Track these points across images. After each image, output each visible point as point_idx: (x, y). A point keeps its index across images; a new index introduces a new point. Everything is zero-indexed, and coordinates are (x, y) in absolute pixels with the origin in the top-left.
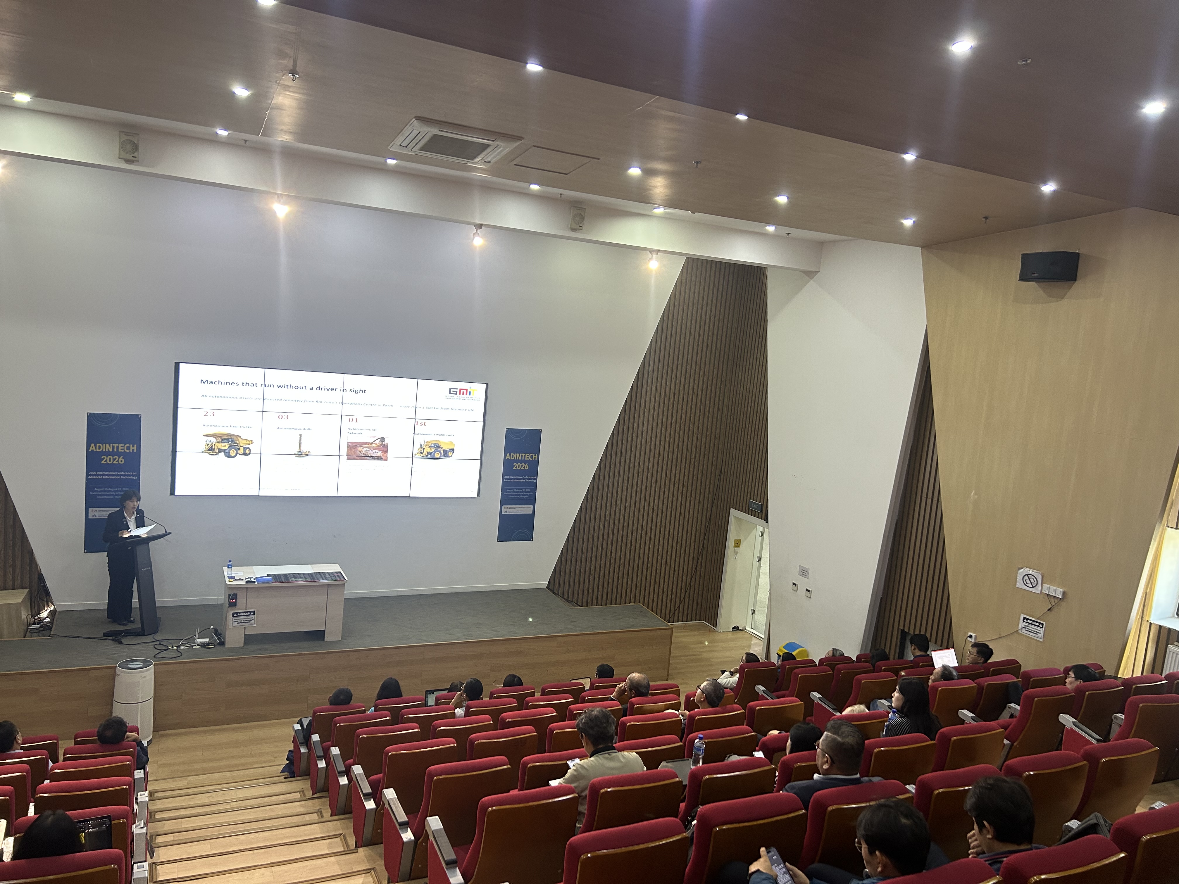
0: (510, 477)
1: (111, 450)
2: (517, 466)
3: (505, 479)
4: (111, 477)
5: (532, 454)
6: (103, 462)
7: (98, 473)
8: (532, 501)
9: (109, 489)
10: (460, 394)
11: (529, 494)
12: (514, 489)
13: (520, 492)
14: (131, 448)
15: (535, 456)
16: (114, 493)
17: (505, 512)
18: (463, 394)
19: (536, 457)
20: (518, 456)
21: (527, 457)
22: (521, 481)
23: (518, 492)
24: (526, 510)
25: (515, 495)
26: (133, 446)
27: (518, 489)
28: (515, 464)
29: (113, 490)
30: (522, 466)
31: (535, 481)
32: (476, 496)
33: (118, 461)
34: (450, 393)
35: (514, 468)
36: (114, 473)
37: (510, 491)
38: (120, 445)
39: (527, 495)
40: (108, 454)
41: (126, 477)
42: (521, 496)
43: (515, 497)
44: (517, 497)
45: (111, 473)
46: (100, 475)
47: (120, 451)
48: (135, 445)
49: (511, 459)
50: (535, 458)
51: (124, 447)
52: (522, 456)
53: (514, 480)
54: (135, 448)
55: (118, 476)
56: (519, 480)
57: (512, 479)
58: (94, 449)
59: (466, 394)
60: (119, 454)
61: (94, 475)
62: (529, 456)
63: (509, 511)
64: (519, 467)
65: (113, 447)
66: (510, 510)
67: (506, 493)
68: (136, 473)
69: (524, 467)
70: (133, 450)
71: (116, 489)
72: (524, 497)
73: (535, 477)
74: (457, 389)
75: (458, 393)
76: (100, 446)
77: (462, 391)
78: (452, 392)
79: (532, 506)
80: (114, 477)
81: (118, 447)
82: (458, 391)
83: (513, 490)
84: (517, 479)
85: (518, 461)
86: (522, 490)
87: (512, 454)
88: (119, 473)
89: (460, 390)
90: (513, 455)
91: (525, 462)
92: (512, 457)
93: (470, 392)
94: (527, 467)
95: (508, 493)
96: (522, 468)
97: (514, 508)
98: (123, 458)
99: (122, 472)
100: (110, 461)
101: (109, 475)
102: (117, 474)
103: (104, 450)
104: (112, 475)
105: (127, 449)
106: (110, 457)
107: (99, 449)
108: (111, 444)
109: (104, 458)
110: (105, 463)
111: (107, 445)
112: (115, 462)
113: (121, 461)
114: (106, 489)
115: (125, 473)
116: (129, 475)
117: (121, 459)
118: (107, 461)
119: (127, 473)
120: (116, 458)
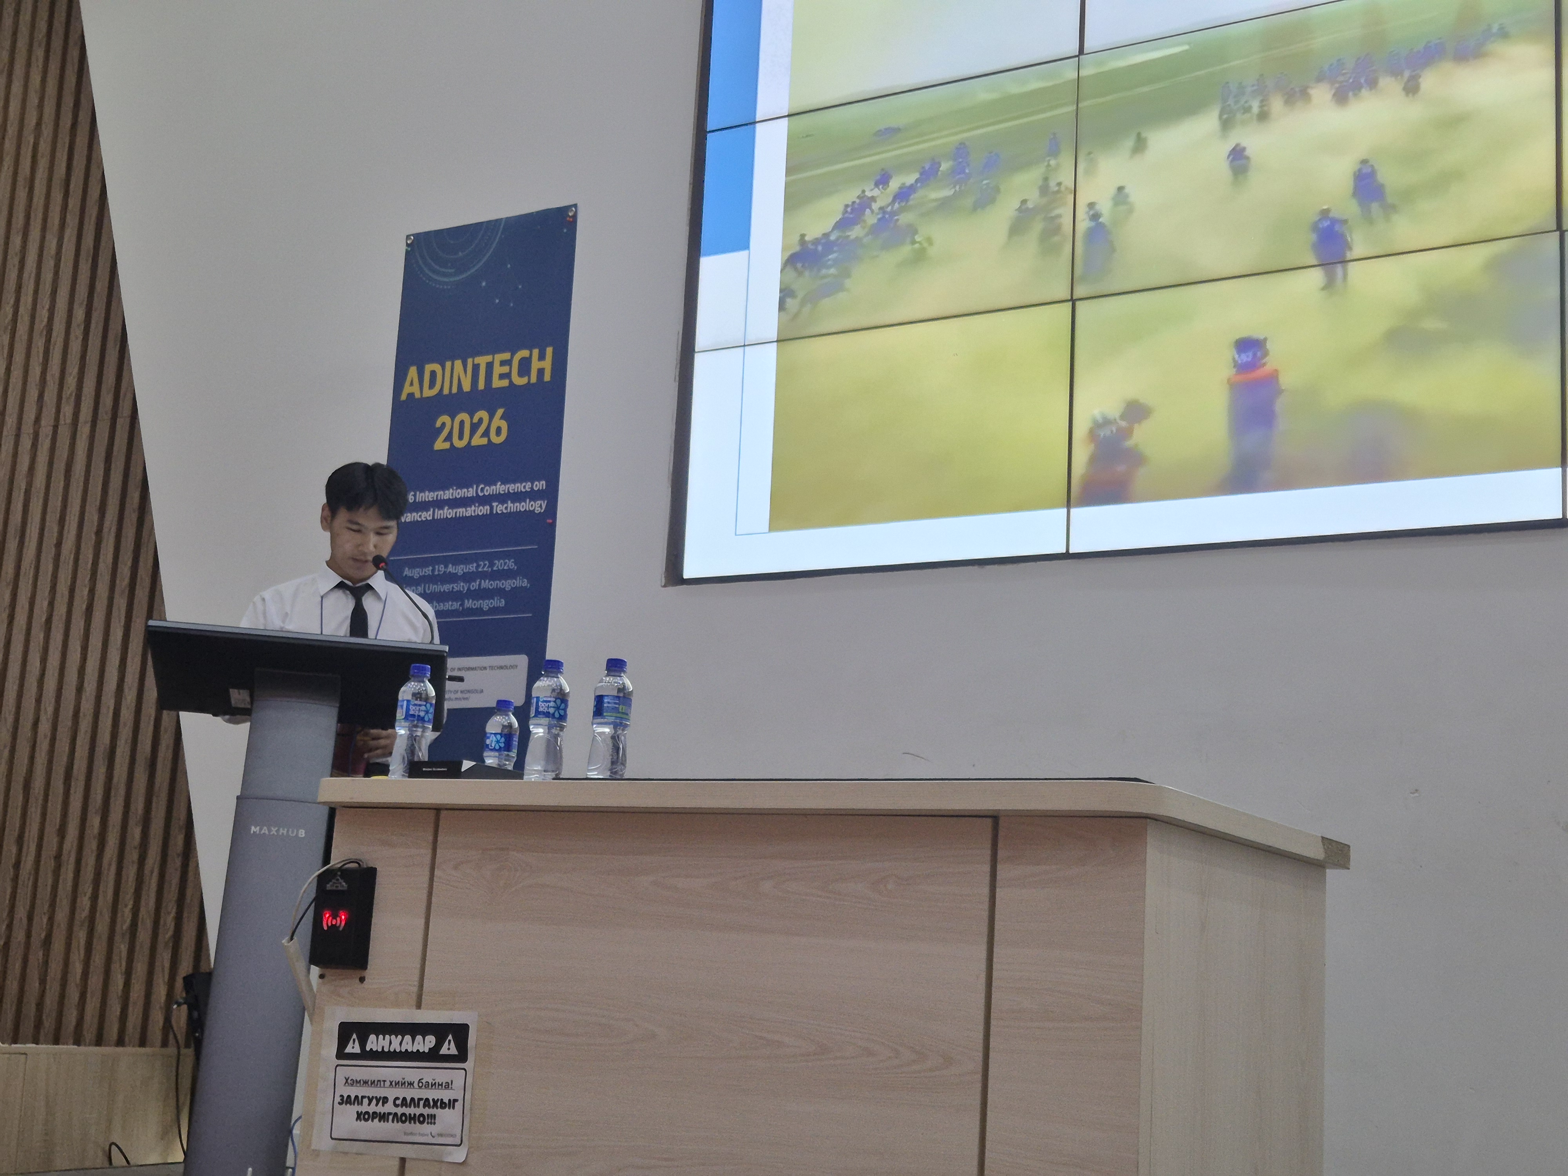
1: (467, 385)
4: (461, 512)
6: (437, 445)
9: (451, 569)
14: (535, 366)
16: (461, 586)
26: (543, 356)
29: (460, 569)
36: (471, 492)
38: (501, 357)
40: (456, 403)
41: (512, 507)
45: (459, 494)
46: (426, 506)
47: (497, 382)
48: (550, 349)
51: (510, 362)
54: (548, 361)
55: (483, 501)
58: (416, 388)
60: (492, 401)
65: (476, 370)
68: (540, 485)
70: (542, 372)
71: (472, 567)
76: (430, 374)
80: (470, 511)
81: (489, 368)
88: (489, 490)
98: (502, 418)
99: (500, 485)
100: (461, 437)
101: (454, 503)
102: (481, 494)
103: (446, 391)
104: (464, 502)
105: (521, 374)
106: (464, 416)
107: (432, 385)
108: (470, 361)
109: (444, 424)
110: (447, 445)
111: (458, 363)
112: (478, 440)
113: (499, 431)
114: (440, 569)
115: (507, 486)
116: (518, 497)
117: (498, 421)
118: (449, 438)
119: (513, 485)
120: (481, 420)
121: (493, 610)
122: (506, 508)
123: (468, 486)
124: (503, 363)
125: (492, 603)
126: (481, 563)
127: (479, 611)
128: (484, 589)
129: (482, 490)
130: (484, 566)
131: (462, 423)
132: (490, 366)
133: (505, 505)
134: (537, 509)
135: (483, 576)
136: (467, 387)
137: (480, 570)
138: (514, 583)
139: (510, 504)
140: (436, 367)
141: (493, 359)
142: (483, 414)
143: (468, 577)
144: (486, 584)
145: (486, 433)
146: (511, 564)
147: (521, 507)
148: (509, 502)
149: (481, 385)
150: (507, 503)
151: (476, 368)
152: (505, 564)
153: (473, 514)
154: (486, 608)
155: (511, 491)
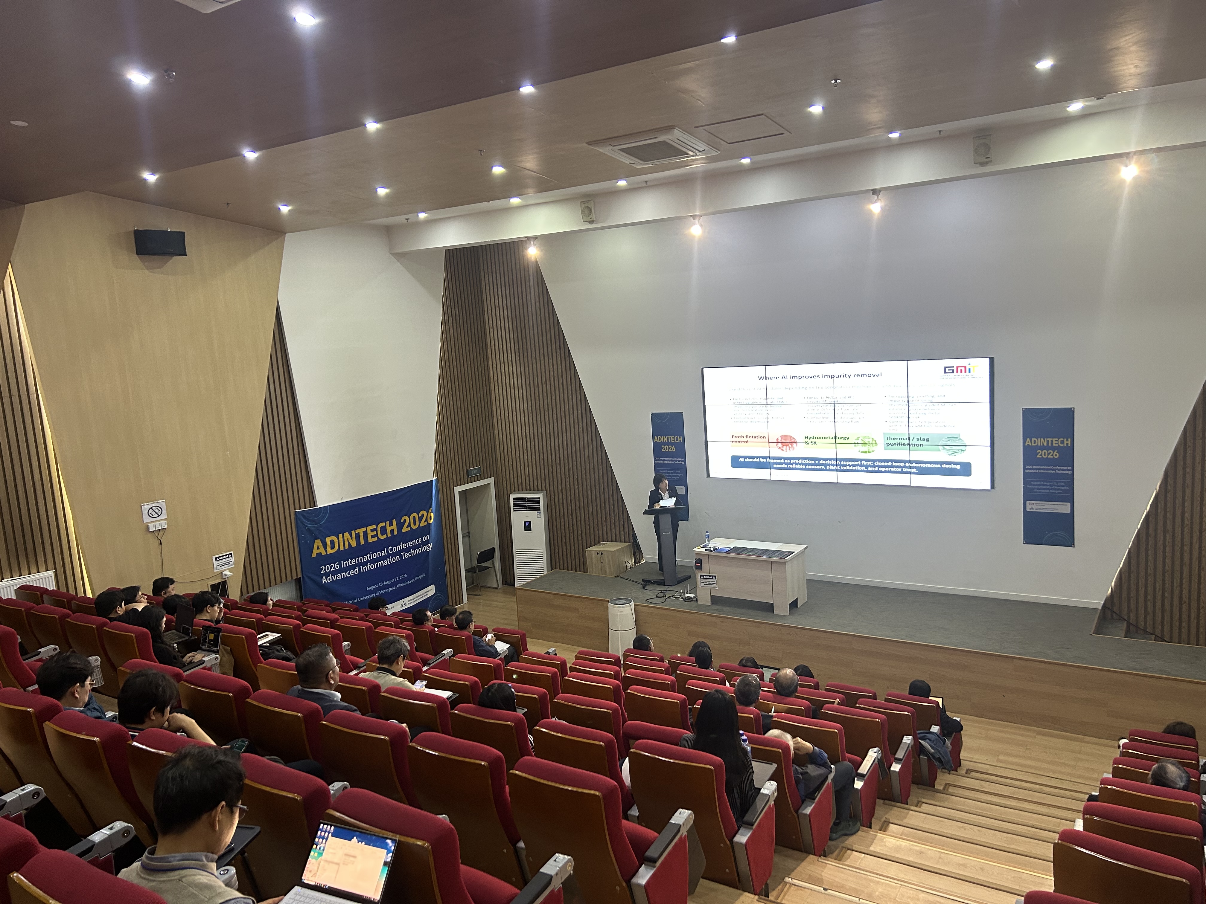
0: (1034, 467)
1: (667, 441)
2: (1042, 454)
3: (1027, 469)
4: (669, 462)
5: (1062, 439)
6: (663, 450)
7: (661, 459)
8: (1069, 497)
10: (957, 372)
11: (1063, 488)
12: (1040, 481)
13: (1050, 485)
14: (679, 439)
15: (1067, 440)
17: (1030, 509)
18: (961, 372)
19: (1069, 442)
20: (1043, 442)
21: (1055, 442)
22: (1049, 472)
23: (1047, 485)
24: (1063, 508)
25: (1044, 489)
26: (680, 438)
27: (1047, 482)
28: (1038, 452)
29: (670, 472)
30: (1049, 454)
31: (1070, 472)
32: (989, 488)
33: (671, 449)
34: (945, 373)
35: (1038, 456)
36: (670, 459)
37: (1035, 483)
38: (672, 437)
39: (1061, 490)
40: (665, 444)
41: (678, 462)
42: (1051, 491)
43: (1043, 491)
44: (1046, 491)
45: (668, 459)
46: (662, 460)
47: (672, 441)
48: (681, 436)
49: (1033, 445)
50: (1067, 444)
51: (674, 438)
52: (1048, 441)
53: (1040, 471)
54: (681, 439)
55: (673, 461)
56: (1047, 471)
57: (1036, 469)
58: (657, 440)
59: (965, 372)
60: (672, 444)
61: (658, 460)
62: (1058, 441)
63: (1036, 509)
64: (1045, 455)
65: (668, 438)
66: (1037, 507)
67: (1030, 487)
68: (683, 459)
69: (1052, 455)
70: (680, 440)
71: (672, 471)
72: (1057, 492)
73: (1070, 468)
74: (953, 367)
75: (955, 371)
76: (660, 438)
77: (959, 369)
78: (947, 371)
79: (1069, 504)
80: (670, 462)
81: (670, 438)
82: (955, 369)
83: (1039, 483)
84: (1043, 469)
85: (1042, 448)
86: (1052, 484)
87: (1033, 439)
88: (673, 459)
89: (957, 367)
90: (1035, 441)
91: (1053, 448)
92: (1035, 443)
93: (970, 369)
94: (1056, 455)
95: (1034, 487)
96: (1049, 457)
97: (1043, 505)
98: (674, 447)
99: (675, 458)
100: (667, 449)
101: (667, 461)
103: (662, 442)
105: (677, 440)
107: (660, 440)
109: (663, 447)
111: (664, 437)
113: (674, 449)
114: (666, 471)
115: (677, 459)
116: (679, 461)
120: (670, 447)
121: (677, 479)
127: (675, 479)
130: (675, 472)
131: (666, 447)
134: (683, 463)
135: (674, 473)
138: (680, 475)
143: (671, 473)
144: (675, 474)
147: (680, 462)
149: (669, 441)
152: (678, 471)
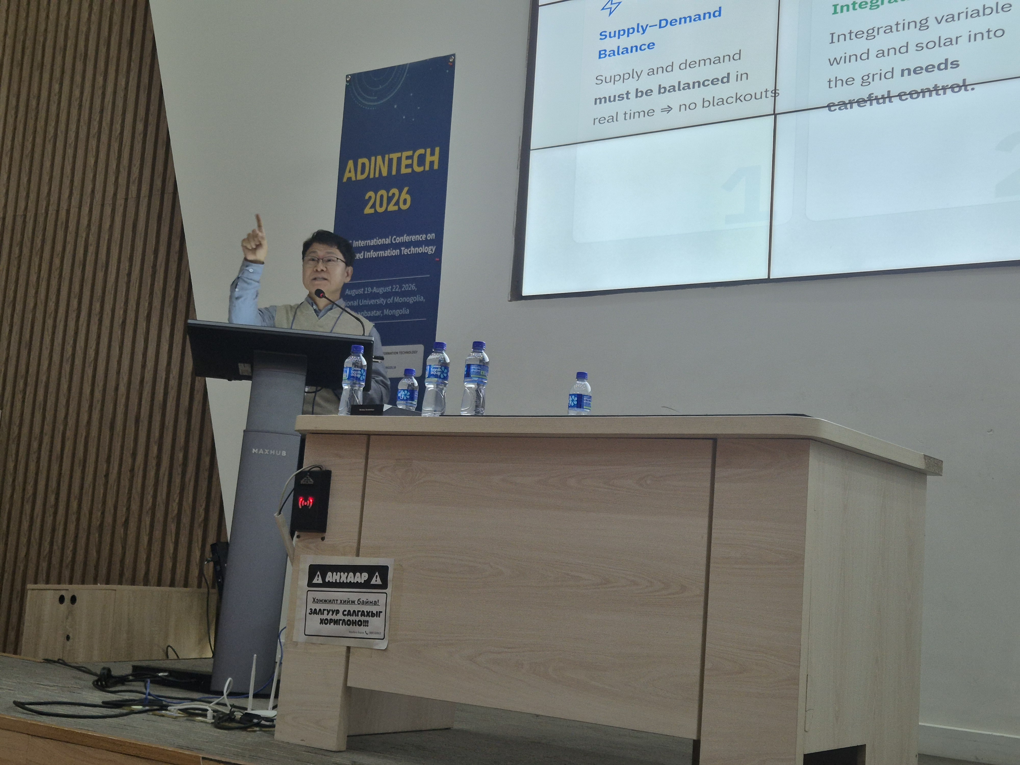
4: (381, 253)
6: (368, 210)
9: (375, 290)
14: (429, 159)
16: (382, 301)
26: (432, 154)
29: (381, 290)
36: (388, 242)
38: (406, 153)
40: (377, 183)
41: (413, 250)
45: (380, 242)
47: (404, 169)
48: (437, 150)
51: (412, 157)
54: (436, 158)
55: (395, 246)
58: (352, 175)
60: (401, 182)
65: (390, 162)
68: (431, 236)
70: (432, 163)
71: (388, 289)
76: (362, 166)
80: (387, 253)
81: (399, 161)
88: (399, 240)
98: (408, 193)
99: (406, 236)
100: (381, 206)
101: (377, 248)
102: (394, 242)
103: (372, 176)
104: (384, 247)
105: (419, 165)
106: (383, 192)
107: (363, 172)
108: (387, 156)
109: (370, 198)
110: (372, 211)
111: (379, 158)
112: (392, 208)
113: (405, 202)
114: (369, 290)
115: (410, 237)
116: (418, 244)
117: (405, 195)
118: (373, 206)
119: (414, 236)
120: (394, 194)
121: (402, 316)
122: (410, 251)
123: (386, 237)
124: (408, 158)
125: (401, 312)
126: (394, 286)
127: (393, 317)
128: (396, 303)
129: (395, 239)
130: (396, 288)
131: (382, 197)
132: (399, 159)
133: (410, 249)
134: (429, 251)
135: (396, 294)
136: (385, 173)
137: (393, 290)
138: (415, 299)
139: (412, 249)
140: (365, 160)
141: (401, 156)
142: (395, 191)
143: (386, 295)
144: (397, 300)
145: (397, 203)
146: (413, 287)
147: (420, 250)
148: (412, 247)
149: (394, 172)
150: (411, 248)
151: (391, 160)
152: (409, 286)
153: (389, 255)
154: (397, 315)
155: (413, 240)
